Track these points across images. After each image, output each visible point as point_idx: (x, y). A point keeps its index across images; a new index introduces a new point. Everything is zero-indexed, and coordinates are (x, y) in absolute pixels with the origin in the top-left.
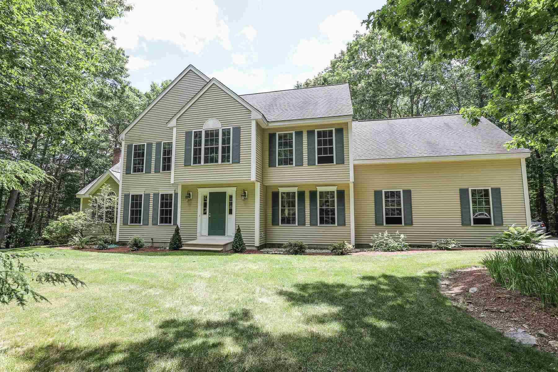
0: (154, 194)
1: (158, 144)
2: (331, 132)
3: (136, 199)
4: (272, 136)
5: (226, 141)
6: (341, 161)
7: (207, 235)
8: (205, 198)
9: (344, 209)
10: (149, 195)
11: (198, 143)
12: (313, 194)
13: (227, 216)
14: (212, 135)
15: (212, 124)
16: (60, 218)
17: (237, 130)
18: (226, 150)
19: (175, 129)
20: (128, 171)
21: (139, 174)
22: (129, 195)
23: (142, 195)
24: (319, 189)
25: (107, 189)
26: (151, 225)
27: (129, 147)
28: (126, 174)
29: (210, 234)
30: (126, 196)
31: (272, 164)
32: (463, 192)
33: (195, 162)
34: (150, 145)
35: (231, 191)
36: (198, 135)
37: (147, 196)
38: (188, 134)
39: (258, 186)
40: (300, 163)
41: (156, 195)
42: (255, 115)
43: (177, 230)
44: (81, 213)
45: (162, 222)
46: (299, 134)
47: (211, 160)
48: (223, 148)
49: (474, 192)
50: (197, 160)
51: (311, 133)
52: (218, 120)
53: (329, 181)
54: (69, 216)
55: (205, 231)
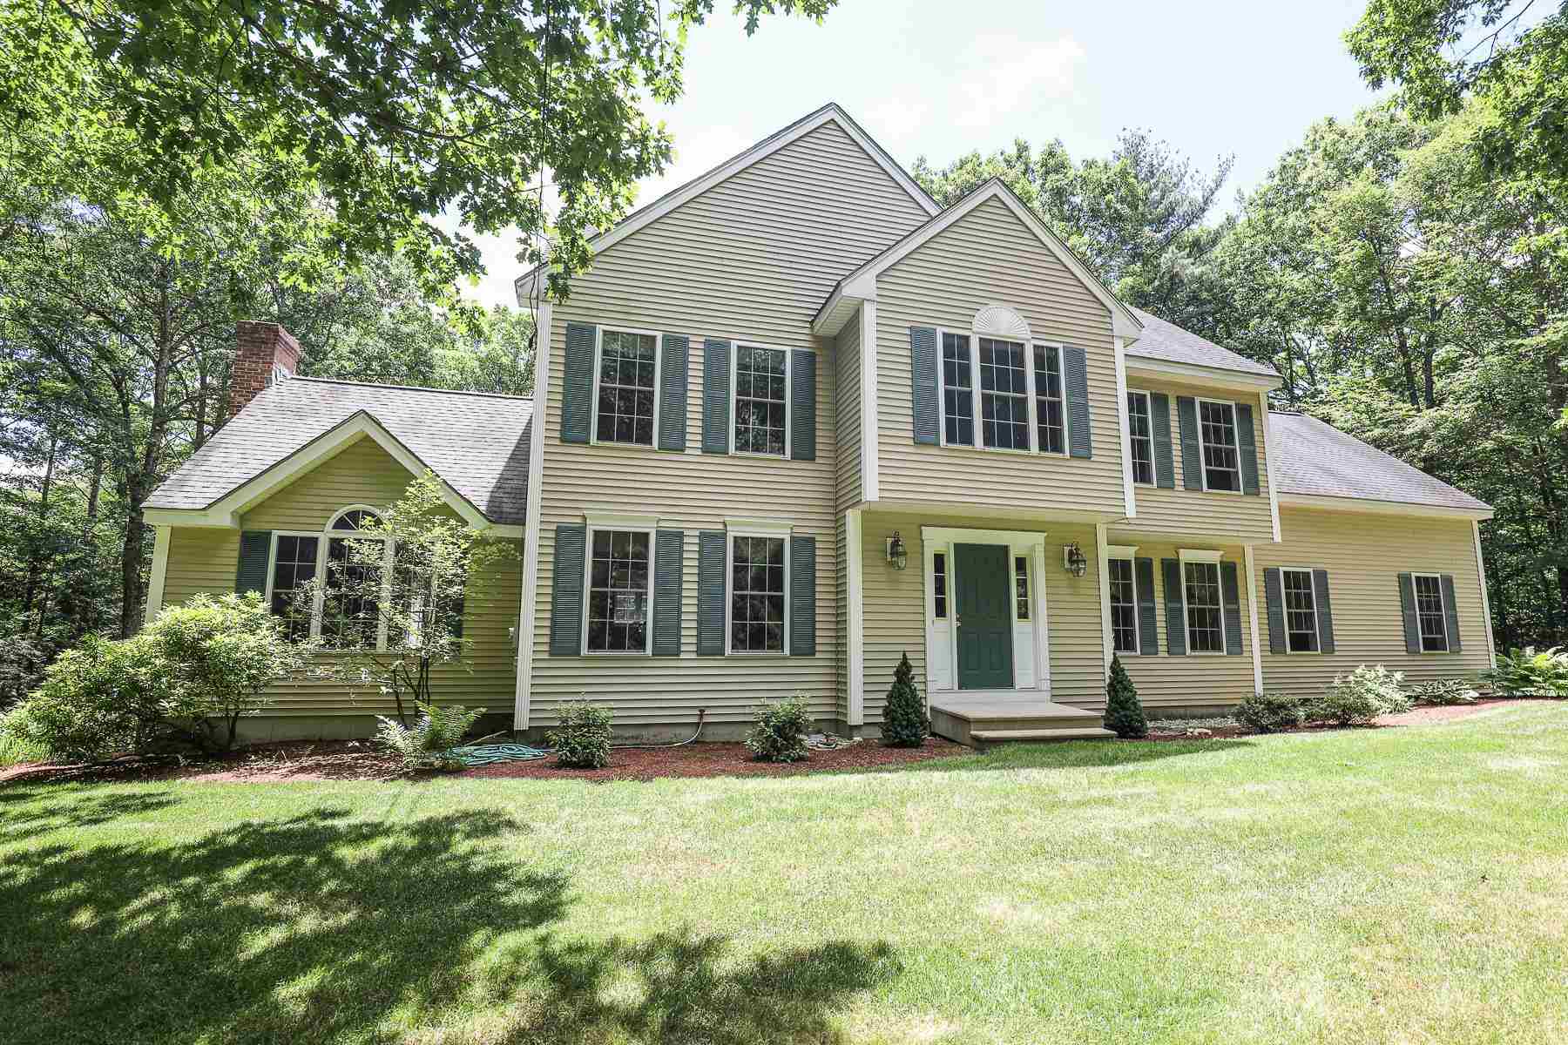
0: (705, 537)
1: (717, 351)
6: (1254, 486)
7: (956, 687)
8: (939, 560)
9: (1237, 611)
10: (680, 535)
13: (1017, 623)
18: (1049, 412)
21: (629, 450)
22: (580, 531)
23: (647, 535)
24: (1186, 556)
26: (694, 656)
28: (563, 440)
29: (963, 685)
37: (671, 539)
45: (738, 643)
48: (1040, 405)
52: (1021, 314)
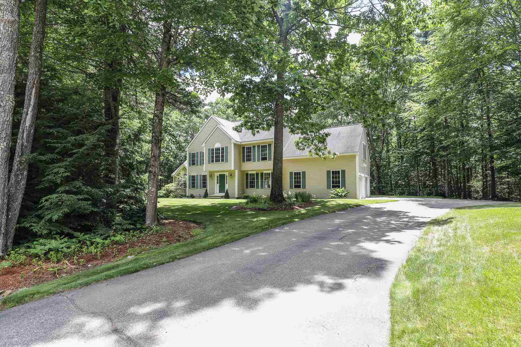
2: (266, 146)
3: (193, 177)
4: (244, 148)
5: (223, 153)
11: (213, 154)
12: (262, 174)
14: (218, 149)
15: (218, 145)
16: (165, 186)
17: (227, 147)
19: (204, 148)
20: (190, 165)
25: (182, 173)
27: (190, 154)
30: (190, 176)
31: (244, 161)
32: (328, 172)
33: (212, 162)
34: (197, 153)
35: (227, 174)
36: (213, 150)
38: (209, 150)
39: (237, 171)
40: (254, 161)
41: (201, 175)
42: (233, 141)
43: (207, 190)
44: (173, 184)
46: (254, 147)
47: (218, 161)
49: (333, 172)
50: (213, 161)
51: (258, 146)
53: (268, 168)
54: (169, 185)
55: (218, 191)
